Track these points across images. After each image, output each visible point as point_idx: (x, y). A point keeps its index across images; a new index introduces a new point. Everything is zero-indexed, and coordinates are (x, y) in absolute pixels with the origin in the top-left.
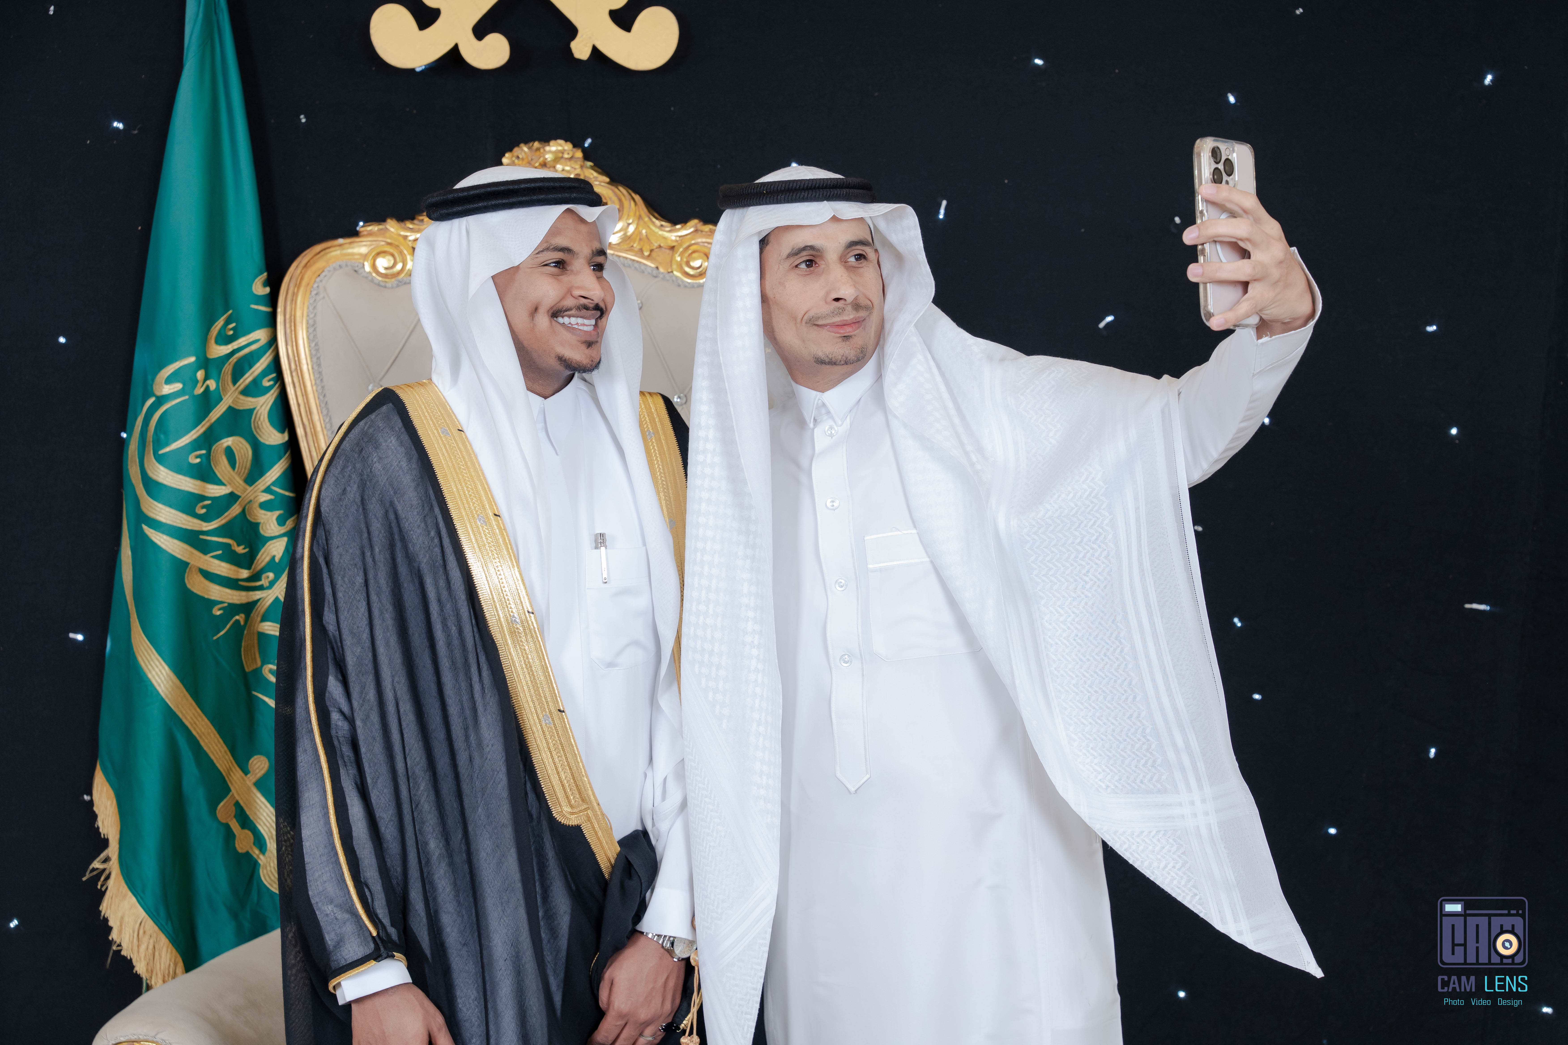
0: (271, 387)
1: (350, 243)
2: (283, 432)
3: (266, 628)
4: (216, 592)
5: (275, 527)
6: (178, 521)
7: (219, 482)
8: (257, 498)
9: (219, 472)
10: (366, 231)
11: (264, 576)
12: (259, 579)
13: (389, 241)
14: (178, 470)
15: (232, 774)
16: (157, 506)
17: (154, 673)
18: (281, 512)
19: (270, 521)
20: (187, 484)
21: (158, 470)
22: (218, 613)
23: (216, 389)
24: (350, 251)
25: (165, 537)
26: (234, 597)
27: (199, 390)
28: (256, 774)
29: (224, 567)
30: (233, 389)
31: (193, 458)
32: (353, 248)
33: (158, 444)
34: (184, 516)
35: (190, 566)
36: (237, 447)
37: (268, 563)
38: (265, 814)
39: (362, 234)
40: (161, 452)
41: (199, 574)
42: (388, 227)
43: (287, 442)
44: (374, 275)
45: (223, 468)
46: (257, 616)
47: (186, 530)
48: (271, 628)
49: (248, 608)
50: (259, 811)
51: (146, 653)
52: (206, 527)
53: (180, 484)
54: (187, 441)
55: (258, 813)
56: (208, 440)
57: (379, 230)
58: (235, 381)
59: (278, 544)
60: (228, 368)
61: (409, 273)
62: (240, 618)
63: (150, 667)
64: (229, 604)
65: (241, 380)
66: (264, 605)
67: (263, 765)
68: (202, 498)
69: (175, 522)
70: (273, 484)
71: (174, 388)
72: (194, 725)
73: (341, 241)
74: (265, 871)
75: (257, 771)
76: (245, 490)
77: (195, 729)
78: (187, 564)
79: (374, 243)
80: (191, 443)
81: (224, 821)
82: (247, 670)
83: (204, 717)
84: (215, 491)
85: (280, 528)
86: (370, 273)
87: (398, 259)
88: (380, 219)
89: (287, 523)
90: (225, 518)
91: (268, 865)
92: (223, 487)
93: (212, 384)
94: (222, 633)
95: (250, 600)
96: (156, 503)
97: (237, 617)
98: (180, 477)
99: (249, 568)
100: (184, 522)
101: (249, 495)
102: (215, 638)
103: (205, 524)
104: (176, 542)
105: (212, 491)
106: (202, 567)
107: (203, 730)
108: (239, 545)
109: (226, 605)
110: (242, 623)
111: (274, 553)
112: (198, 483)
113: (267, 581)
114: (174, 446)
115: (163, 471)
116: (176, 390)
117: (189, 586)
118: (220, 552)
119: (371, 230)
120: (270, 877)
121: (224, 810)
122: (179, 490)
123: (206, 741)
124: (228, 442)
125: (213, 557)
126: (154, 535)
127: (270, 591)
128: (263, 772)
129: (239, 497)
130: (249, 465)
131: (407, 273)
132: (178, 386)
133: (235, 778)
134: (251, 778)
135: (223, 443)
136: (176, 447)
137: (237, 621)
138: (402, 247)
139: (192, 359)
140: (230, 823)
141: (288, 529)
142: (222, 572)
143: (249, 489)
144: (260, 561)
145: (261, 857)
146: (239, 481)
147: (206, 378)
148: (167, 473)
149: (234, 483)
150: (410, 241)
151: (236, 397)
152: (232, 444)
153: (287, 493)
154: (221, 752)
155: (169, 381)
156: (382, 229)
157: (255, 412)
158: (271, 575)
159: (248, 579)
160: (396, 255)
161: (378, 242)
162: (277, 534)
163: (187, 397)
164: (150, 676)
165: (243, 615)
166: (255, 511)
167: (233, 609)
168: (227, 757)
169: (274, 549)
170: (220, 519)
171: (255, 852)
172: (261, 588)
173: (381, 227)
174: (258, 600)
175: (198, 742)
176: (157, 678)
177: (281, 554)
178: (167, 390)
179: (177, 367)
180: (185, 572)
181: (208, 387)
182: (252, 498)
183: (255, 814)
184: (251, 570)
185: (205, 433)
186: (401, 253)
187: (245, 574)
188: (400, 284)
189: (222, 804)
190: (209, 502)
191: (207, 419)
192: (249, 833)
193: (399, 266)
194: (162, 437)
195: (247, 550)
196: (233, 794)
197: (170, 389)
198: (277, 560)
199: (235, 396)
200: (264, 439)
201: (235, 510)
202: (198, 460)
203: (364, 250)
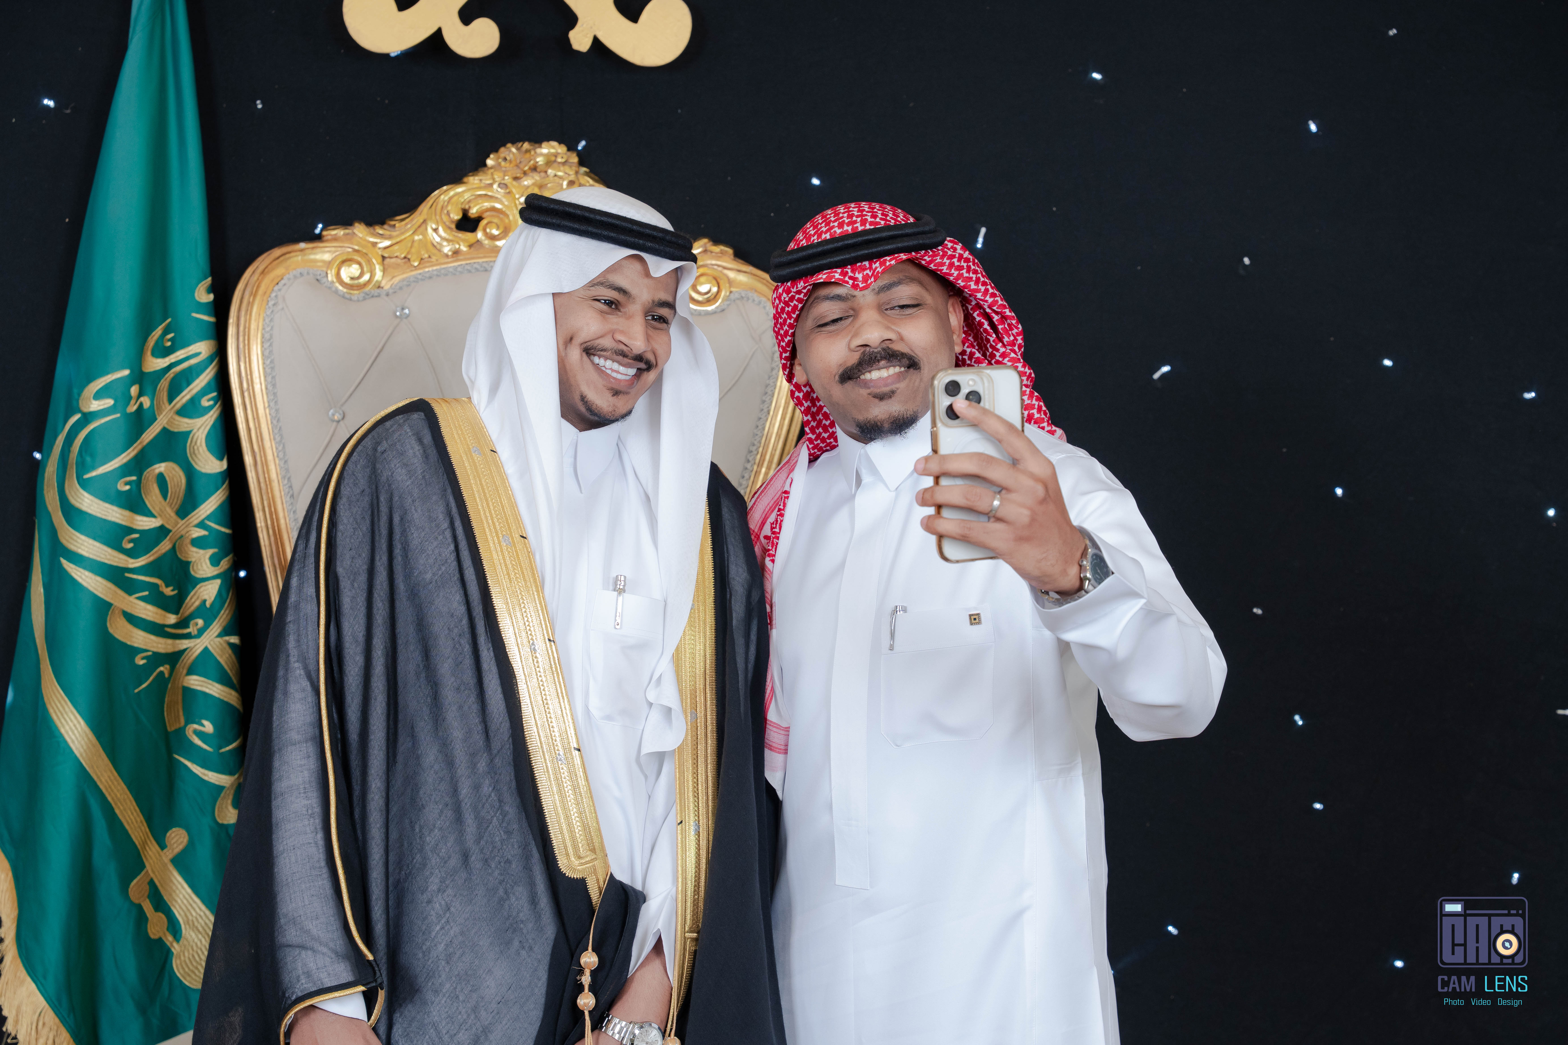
0: (211, 408)
1: (313, 248)
2: (221, 459)
3: (192, 682)
4: (140, 639)
5: (208, 567)
6: (103, 556)
7: (149, 514)
8: (190, 533)
9: (149, 502)
10: (331, 235)
11: (192, 623)
12: (187, 626)
13: (356, 248)
14: (106, 497)
15: (147, 848)
16: (78, 538)
17: (67, 728)
18: (216, 550)
19: (202, 560)
20: (114, 514)
21: (82, 497)
22: (142, 662)
23: (150, 406)
24: (312, 257)
25: (87, 573)
26: (160, 646)
27: (133, 408)
28: (173, 850)
29: (149, 611)
30: (169, 408)
31: (122, 484)
32: (315, 254)
33: (82, 467)
34: (109, 550)
35: (113, 607)
36: (171, 475)
37: (198, 608)
38: (181, 896)
39: (325, 238)
40: (86, 476)
41: (122, 617)
42: (356, 231)
43: (225, 471)
44: (337, 285)
45: (154, 498)
46: (183, 668)
47: (111, 566)
48: (197, 683)
49: (174, 658)
50: (175, 892)
51: (59, 705)
52: (133, 563)
53: (106, 513)
54: (117, 466)
55: (174, 895)
56: (139, 465)
57: (345, 235)
58: (171, 399)
59: (210, 586)
60: (164, 384)
61: (377, 285)
62: (164, 669)
63: (63, 721)
64: (155, 653)
65: (178, 398)
66: (192, 655)
67: (182, 840)
68: (130, 530)
69: (99, 557)
70: (208, 518)
71: (104, 404)
72: (109, 790)
73: (302, 245)
74: (178, 962)
75: (175, 845)
76: (177, 523)
77: (110, 794)
78: (109, 605)
79: (339, 249)
80: (121, 467)
81: (137, 902)
82: (169, 729)
83: (120, 781)
84: (145, 523)
85: (213, 568)
86: (333, 282)
87: (365, 269)
88: (347, 222)
89: (222, 563)
90: (153, 554)
91: (182, 954)
92: (153, 519)
93: (146, 401)
94: (144, 686)
95: (177, 649)
96: (78, 534)
97: (162, 669)
98: (107, 505)
99: (177, 613)
100: (108, 557)
101: (180, 529)
102: (136, 691)
103: (131, 561)
104: (99, 579)
105: (141, 523)
106: (125, 609)
107: (119, 795)
108: (167, 586)
109: (150, 653)
110: (167, 675)
111: (206, 597)
112: (127, 513)
113: (195, 629)
114: (101, 470)
115: (88, 499)
116: (106, 406)
117: (111, 630)
118: (147, 593)
119: (336, 234)
120: (183, 968)
121: (137, 888)
122: (105, 521)
123: (122, 808)
124: (161, 468)
125: (139, 598)
126: (74, 571)
127: (198, 641)
128: (181, 847)
129: (170, 531)
130: (182, 494)
131: (375, 284)
132: (110, 402)
133: (150, 853)
134: (168, 853)
135: (154, 469)
136: (104, 471)
137: (162, 673)
138: (370, 256)
139: (126, 372)
140: (142, 904)
141: (222, 570)
142: (147, 615)
143: (181, 522)
144: (189, 606)
145: (175, 944)
146: (171, 513)
147: (141, 394)
148: (91, 501)
149: (165, 515)
150: (379, 248)
151: (172, 417)
152: (165, 471)
153: (223, 530)
154: (137, 822)
155: (98, 396)
156: (348, 234)
157: (191, 436)
158: (200, 622)
159: (176, 626)
160: (364, 264)
161: (343, 249)
162: (209, 575)
163: (118, 415)
164: (63, 731)
165: (168, 666)
166: (186, 548)
167: (157, 659)
168: (143, 828)
169: (205, 593)
170: (148, 556)
171: (169, 939)
172: (188, 636)
173: (347, 231)
174: (185, 650)
175: (112, 809)
176: (70, 733)
177: (213, 599)
178: (95, 406)
179: (108, 381)
180: (107, 614)
181: (141, 404)
182: (183, 533)
183: (171, 895)
184: (179, 615)
185: (136, 456)
186: (369, 262)
187: (172, 619)
188: (367, 297)
189: (135, 881)
190: (136, 536)
191: (139, 442)
192: (163, 916)
193: (366, 277)
194: (88, 459)
195: (176, 592)
196: (147, 871)
197: (99, 406)
198: (208, 604)
199: (170, 416)
200: (201, 467)
201: (165, 546)
202: (128, 487)
203: (327, 257)
